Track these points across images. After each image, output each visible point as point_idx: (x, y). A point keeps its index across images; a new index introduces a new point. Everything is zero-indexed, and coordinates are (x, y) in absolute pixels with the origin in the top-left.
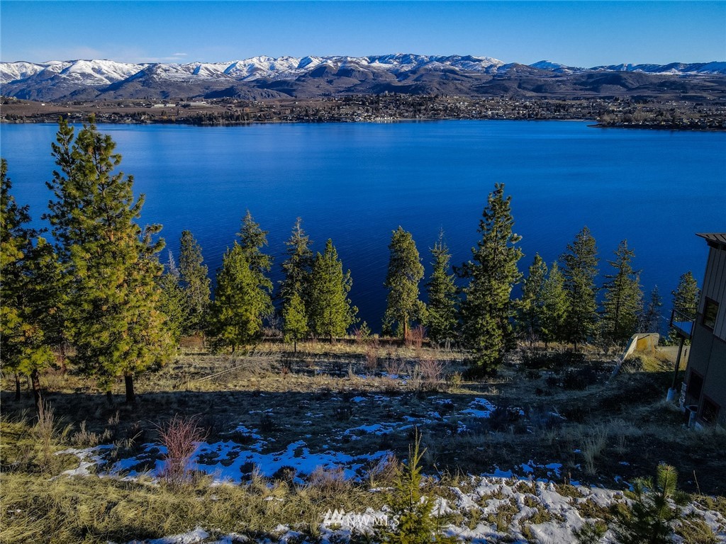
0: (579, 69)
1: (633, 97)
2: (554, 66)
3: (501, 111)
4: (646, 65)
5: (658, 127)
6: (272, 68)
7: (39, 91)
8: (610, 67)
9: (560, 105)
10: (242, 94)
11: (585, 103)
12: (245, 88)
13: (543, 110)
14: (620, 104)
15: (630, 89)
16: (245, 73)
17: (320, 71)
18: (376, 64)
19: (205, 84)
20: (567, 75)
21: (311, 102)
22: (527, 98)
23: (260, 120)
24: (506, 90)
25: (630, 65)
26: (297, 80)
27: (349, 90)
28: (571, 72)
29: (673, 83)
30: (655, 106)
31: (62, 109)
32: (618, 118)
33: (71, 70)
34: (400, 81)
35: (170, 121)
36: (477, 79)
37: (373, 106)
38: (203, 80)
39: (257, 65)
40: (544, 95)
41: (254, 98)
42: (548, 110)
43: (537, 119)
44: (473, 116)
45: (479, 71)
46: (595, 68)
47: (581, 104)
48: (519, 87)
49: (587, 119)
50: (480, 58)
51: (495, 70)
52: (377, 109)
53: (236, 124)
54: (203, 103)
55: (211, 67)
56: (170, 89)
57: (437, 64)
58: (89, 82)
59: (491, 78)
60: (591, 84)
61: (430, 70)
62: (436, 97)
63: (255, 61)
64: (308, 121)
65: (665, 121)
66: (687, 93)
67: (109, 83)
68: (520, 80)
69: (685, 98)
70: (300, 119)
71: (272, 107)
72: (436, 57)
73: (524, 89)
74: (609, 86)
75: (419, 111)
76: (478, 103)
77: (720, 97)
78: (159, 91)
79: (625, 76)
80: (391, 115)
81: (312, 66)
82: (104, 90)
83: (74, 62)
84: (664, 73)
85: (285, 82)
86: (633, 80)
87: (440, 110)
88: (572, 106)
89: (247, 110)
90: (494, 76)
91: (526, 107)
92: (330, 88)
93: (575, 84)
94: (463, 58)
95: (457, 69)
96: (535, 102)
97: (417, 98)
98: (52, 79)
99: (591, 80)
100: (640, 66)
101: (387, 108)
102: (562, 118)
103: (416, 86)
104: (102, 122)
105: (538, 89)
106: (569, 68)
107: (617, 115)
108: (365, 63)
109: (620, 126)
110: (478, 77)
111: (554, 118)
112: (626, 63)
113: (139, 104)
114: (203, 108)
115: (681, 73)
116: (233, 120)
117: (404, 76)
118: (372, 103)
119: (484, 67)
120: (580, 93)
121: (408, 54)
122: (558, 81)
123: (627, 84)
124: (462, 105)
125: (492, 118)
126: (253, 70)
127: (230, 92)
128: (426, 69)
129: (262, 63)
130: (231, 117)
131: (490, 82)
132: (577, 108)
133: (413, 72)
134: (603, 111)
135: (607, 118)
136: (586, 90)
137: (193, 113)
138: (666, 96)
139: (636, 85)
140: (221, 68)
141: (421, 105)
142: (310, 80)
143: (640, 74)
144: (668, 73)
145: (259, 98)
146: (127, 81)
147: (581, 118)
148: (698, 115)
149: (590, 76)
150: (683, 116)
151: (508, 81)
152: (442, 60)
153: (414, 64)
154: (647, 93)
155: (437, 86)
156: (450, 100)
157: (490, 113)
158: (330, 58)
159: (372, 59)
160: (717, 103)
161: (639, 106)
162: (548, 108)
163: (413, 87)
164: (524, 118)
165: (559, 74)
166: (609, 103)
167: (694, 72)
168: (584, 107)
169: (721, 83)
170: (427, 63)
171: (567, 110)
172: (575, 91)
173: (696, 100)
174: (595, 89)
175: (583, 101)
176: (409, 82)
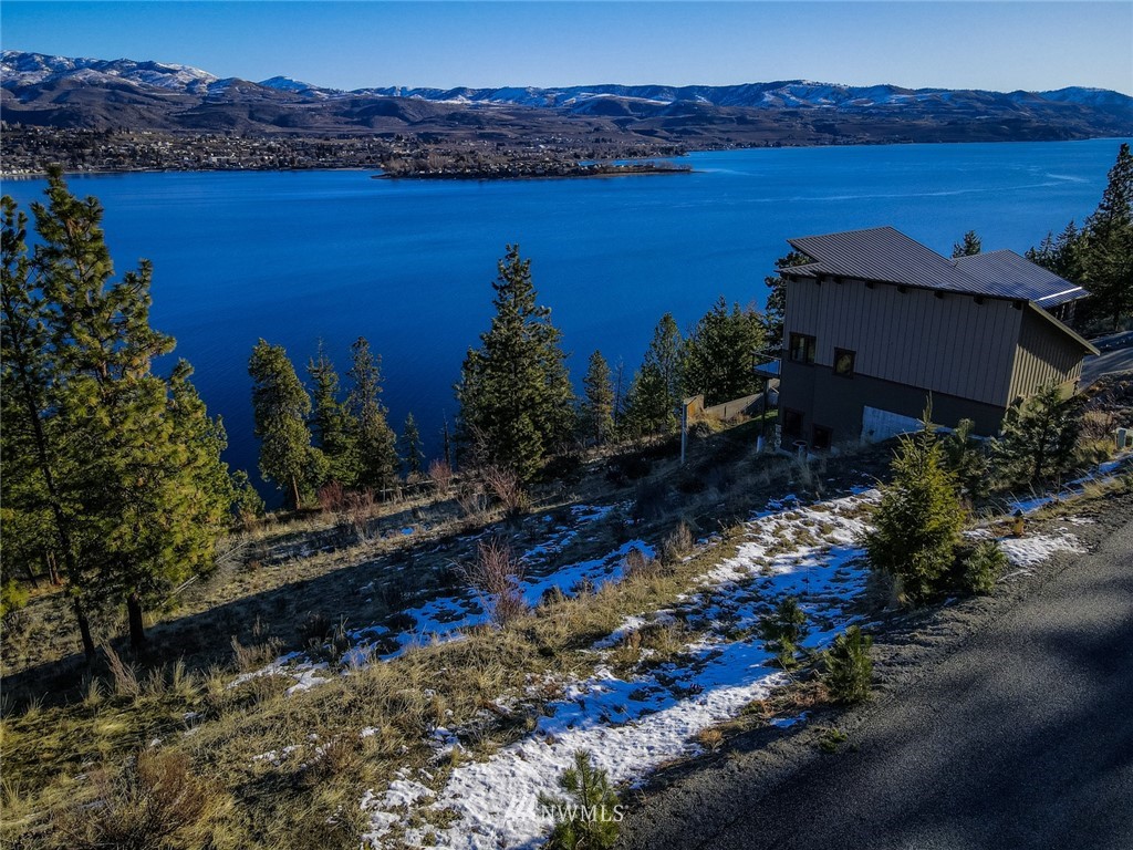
0: (336, 92)
1: (419, 135)
2: (298, 85)
3: (232, 158)
4: (425, 89)
5: (463, 177)
8: (380, 91)
9: (323, 146)
11: (358, 143)
13: (299, 154)
14: (405, 145)
15: (413, 124)
20: (321, 100)
22: (270, 135)
24: (231, 122)
25: (404, 89)
28: (325, 96)
29: (464, 116)
30: (450, 147)
32: (409, 164)
34: (23, 102)
36: (175, 103)
40: (292, 130)
42: (306, 154)
43: (293, 168)
44: (186, 166)
45: (175, 88)
46: (358, 92)
47: (352, 145)
48: (251, 117)
49: (367, 167)
50: (171, 67)
51: (203, 88)
57: (92, 73)
59: (200, 102)
60: (358, 114)
61: (82, 84)
62: (109, 131)
65: (469, 168)
66: (483, 129)
68: (250, 106)
69: (483, 136)
72: (88, 61)
73: (260, 120)
74: (384, 118)
75: (82, 157)
76: (189, 144)
77: (522, 135)
79: (402, 104)
80: (25, 166)
84: (449, 101)
86: (413, 110)
87: (122, 155)
88: (341, 148)
90: (204, 98)
91: (270, 149)
93: (335, 114)
94: (140, 66)
95: (134, 83)
96: (284, 142)
97: (72, 133)
99: (357, 110)
100: (418, 91)
101: (12, 152)
102: (331, 167)
103: (62, 112)
105: (282, 121)
106: (321, 90)
107: (406, 161)
109: (416, 177)
110: (175, 99)
111: (320, 166)
112: (399, 85)
117: (30, 92)
119: (183, 83)
120: (346, 129)
121: (29, 52)
122: (309, 109)
123: (407, 115)
124: (163, 147)
125: (220, 168)
128: (73, 83)
131: (200, 108)
132: (348, 151)
133: (49, 85)
134: (386, 157)
135: (396, 165)
136: (354, 123)
138: (460, 133)
139: (419, 118)
141: (82, 146)
143: (420, 102)
144: (455, 102)
147: (358, 166)
148: (505, 159)
149: (355, 103)
150: (489, 161)
151: (230, 107)
152: (100, 66)
153: (47, 72)
154: (435, 129)
155: (104, 113)
156: (140, 137)
157: (214, 159)
160: (521, 143)
161: (431, 147)
162: (306, 149)
163: (56, 114)
164: (271, 167)
165: (309, 99)
166: (391, 143)
167: (485, 102)
168: (358, 149)
169: (519, 116)
170: (72, 71)
171: (335, 154)
172: (338, 126)
173: (496, 139)
174: (366, 123)
175: (354, 140)
176: (44, 104)
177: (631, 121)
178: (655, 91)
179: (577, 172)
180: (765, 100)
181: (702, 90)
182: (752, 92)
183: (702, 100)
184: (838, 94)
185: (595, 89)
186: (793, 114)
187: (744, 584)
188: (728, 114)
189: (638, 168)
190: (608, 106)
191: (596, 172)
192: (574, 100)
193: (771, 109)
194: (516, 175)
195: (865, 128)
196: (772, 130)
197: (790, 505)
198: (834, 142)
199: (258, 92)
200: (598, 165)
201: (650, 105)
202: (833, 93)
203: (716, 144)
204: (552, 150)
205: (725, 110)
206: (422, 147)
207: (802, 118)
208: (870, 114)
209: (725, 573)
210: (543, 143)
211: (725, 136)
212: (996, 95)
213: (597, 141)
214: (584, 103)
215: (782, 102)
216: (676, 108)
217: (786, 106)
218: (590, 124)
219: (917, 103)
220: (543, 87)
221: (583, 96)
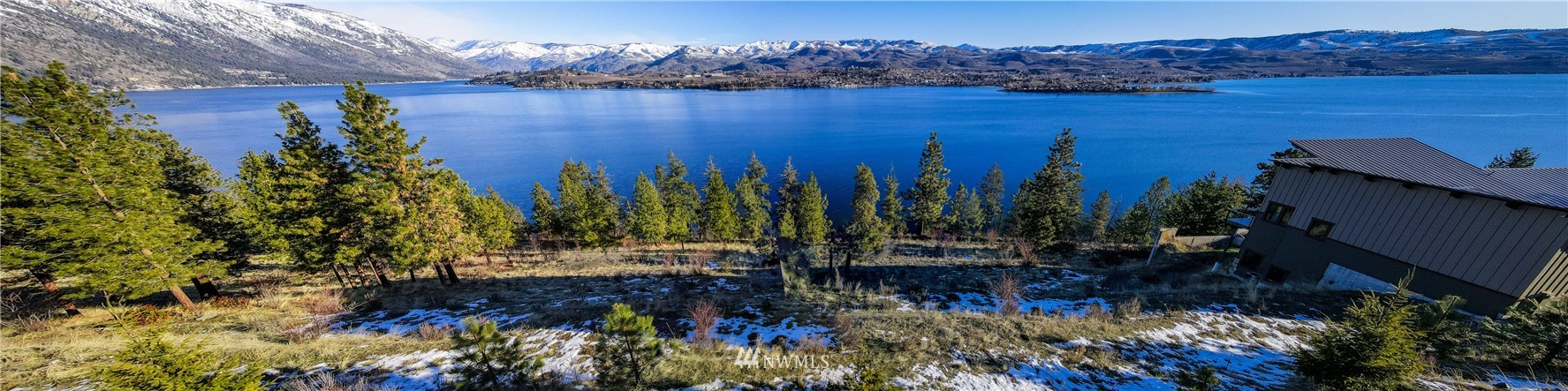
0: (991, 50)
1: (1030, 70)
2: (973, 47)
3: (935, 81)
4: (1039, 47)
5: (1048, 91)
6: (771, 49)
7: (605, 66)
8: (1014, 49)
9: (977, 76)
10: (749, 68)
11: (995, 74)
12: (751, 63)
13: (966, 79)
14: (1020, 75)
15: (1027, 64)
16: (751, 53)
17: (805, 51)
18: (845, 46)
19: (723, 61)
20: (982, 54)
21: (799, 74)
22: (954, 71)
23: (762, 86)
24: (939, 65)
25: (1028, 47)
26: (789, 58)
27: (825, 65)
28: (985, 52)
29: (1059, 60)
30: (1047, 76)
31: (619, 79)
32: (1020, 85)
33: (626, 50)
34: (862, 59)
35: (697, 87)
37: (843, 76)
38: (721, 58)
39: (759, 47)
40: (965, 67)
41: (758, 71)
42: (969, 79)
43: (961, 85)
44: (915, 84)
45: (919, 51)
46: (1002, 49)
47: (992, 75)
48: (948, 63)
49: (997, 86)
50: (920, 42)
51: (930, 50)
52: (846, 79)
53: (745, 90)
54: (721, 75)
55: (727, 48)
56: (698, 64)
57: (889, 46)
58: (639, 59)
59: (928, 56)
60: (1001, 60)
61: (884, 50)
62: (889, 70)
63: (758, 44)
64: (796, 87)
65: (1054, 87)
66: (1068, 67)
67: (654, 60)
68: (949, 58)
69: (1067, 71)
70: (790, 86)
71: (770, 77)
72: (888, 41)
73: (952, 64)
74: (1012, 62)
75: (876, 80)
76: (918, 75)
77: (1091, 70)
78: (690, 65)
79: (1023, 55)
80: (856, 83)
81: (799, 48)
82: (650, 65)
83: (628, 45)
84: (1052, 53)
85: (780, 59)
86: (1030, 57)
87: (891, 79)
88: (986, 76)
89: (753, 79)
90: (930, 55)
91: (953, 77)
92: (812, 63)
93: (988, 61)
94: (908, 42)
95: (903, 49)
96: (959, 74)
97: (874, 71)
98: (613, 57)
99: (999, 58)
100: (1035, 48)
101: (853, 78)
102: (979, 85)
103: (874, 62)
104: (649, 88)
105: (962, 64)
107: (1018, 83)
108: (837, 45)
109: (1021, 91)
110: (918, 56)
111: (974, 85)
112: (1025, 46)
113: (675, 75)
114: (721, 78)
115: (1064, 53)
116: (742, 87)
117: (862, 54)
118: (842, 74)
119: (923, 49)
120: (991, 67)
121: (868, 39)
123: (1025, 60)
124: (907, 76)
125: (929, 85)
126: (757, 50)
127: (740, 66)
128: (881, 50)
129: (764, 46)
130: (741, 84)
131: (927, 59)
132: (989, 78)
133: (872, 52)
134: (1008, 80)
135: (1011, 85)
136: (997, 65)
137: (713, 82)
138: (1053, 69)
139: (1032, 61)
140: (734, 49)
141: (877, 75)
142: (798, 58)
143: (1034, 53)
144: (1055, 53)
145: (761, 71)
146: (666, 58)
147: (993, 85)
148: (1077, 83)
149: (999, 55)
150: (1066, 84)
151: (940, 59)
152: (892, 43)
153: (873, 46)
154: (1040, 67)
155: (889, 62)
156: (898, 72)
157: (927, 81)
158: (812, 42)
159: (843, 43)
160: (1089, 74)
161: (1034, 76)
162: (969, 77)
164: (951, 85)
165: (977, 53)
166: (1013, 74)
167: (1074, 52)
168: (995, 77)
169: (1093, 59)
170: (882, 46)
171: (983, 80)
172: (988, 66)
173: (1074, 72)
174: (1003, 64)
176: (869, 59)
177: (1174, 61)
178: (1199, 42)
179: (1123, 91)
180: (1301, 45)
181: (1240, 41)
182: (1290, 41)
183: (1239, 47)
184: (1385, 38)
185: (1152, 43)
186: (1327, 54)
187: (1172, 346)
188: (1261, 56)
189: (1171, 89)
190: (1159, 53)
191: (1138, 91)
192: (1134, 50)
193: (1305, 50)
194: (1082, 92)
196: (1300, 66)
197: (1230, 311)
198: (1366, 74)
199: (955, 52)
200: (1139, 86)
201: (1192, 52)
202: (1378, 38)
203: (1242, 75)
204: (1110, 78)
205: (1257, 53)
206: (1029, 76)
207: (1335, 57)
208: (1419, 52)
209: (1160, 335)
210: (1104, 74)
211: (1252, 70)
213: (1144, 73)
214: (1140, 51)
215: (1318, 45)
216: (1214, 52)
217: (1322, 48)
218: (1141, 63)
220: (1114, 43)
221: (1142, 47)
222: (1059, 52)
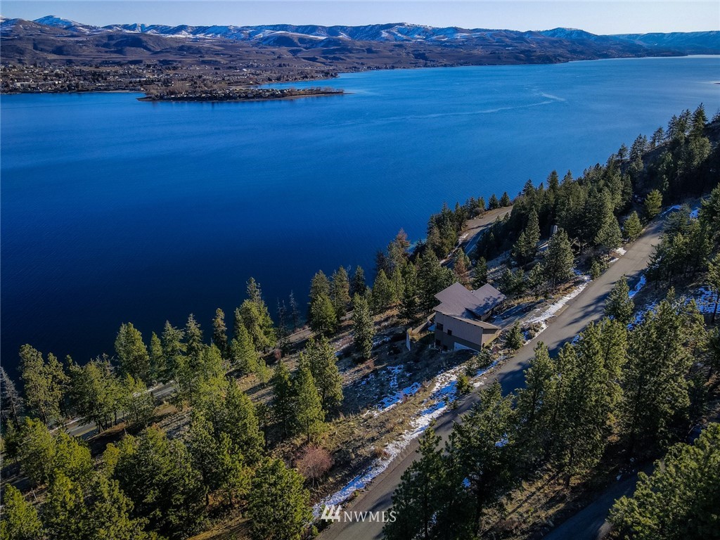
0: (95, 28)
1: (160, 61)
2: (66, 22)
3: (31, 83)
4: (158, 26)
5: (201, 100)
9: (95, 72)
11: (120, 70)
13: (79, 79)
14: (153, 71)
15: (154, 53)
20: (83, 34)
25: (143, 25)
28: (87, 31)
29: (189, 48)
40: (68, 58)
42: (85, 79)
43: (79, 91)
46: (110, 27)
47: (116, 72)
48: (35, 47)
60: (115, 45)
66: (204, 57)
68: (34, 40)
69: (204, 62)
73: (42, 50)
74: (133, 48)
77: (230, 61)
79: (144, 39)
86: (153, 43)
88: (109, 74)
91: (58, 76)
96: (66, 69)
99: (113, 42)
100: (153, 27)
102: (105, 90)
105: (59, 51)
106: (83, 26)
107: (158, 85)
111: (97, 89)
112: (139, 23)
120: (108, 58)
122: (78, 42)
123: (149, 47)
132: (114, 76)
135: (150, 88)
136: (111, 52)
138: (189, 60)
143: (157, 37)
144: (178, 36)
147: (125, 89)
149: (110, 37)
151: (19, 42)
154: (171, 57)
157: (18, 84)
160: (230, 68)
161: (171, 73)
162: (82, 75)
164: (63, 90)
165: (75, 33)
166: (143, 70)
167: (203, 36)
168: (121, 75)
169: (226, 47)
171: (106, 79)
172: (100, 54)
173: (214, 64)
174: (120, 52)
175: (117, 68)
177: (300, 51)
178: (312, 29)
179: (273, 95)
180: (383, 36)
181: (343, 29)
182: (373, 31)
183: (343, 36)
184: (426, 32)
185: (275, 27)
186: (400, 46)
188: (361, 46)
189: (311, 92)
190: (284, 40)
191: (285, 94)
192: (261, 35)
193: (387, 42)
194: (235, 98)
195: (442, 55)
196: (388, 57)
198: (425, 66)
199: (37, 29)
200: (286, 90)
201: (311, 40)
202: (423, 32)
203: (355, 67)
204: (253, 74)
205: (359, 43)
206: (165, 73)
207: (406, 49)
208: (446, 46)
210: (245, 67)
211: (360, 61)
212: (517, 33)
213: (280, 66)
214: (268, 38)
215: (393, 37)
216: (327, 43)
217: (396, 40)
218: (274, 53)
219: (472, 39)
220: (240, 25)
221: (267, 33)
222: (182, 35)
